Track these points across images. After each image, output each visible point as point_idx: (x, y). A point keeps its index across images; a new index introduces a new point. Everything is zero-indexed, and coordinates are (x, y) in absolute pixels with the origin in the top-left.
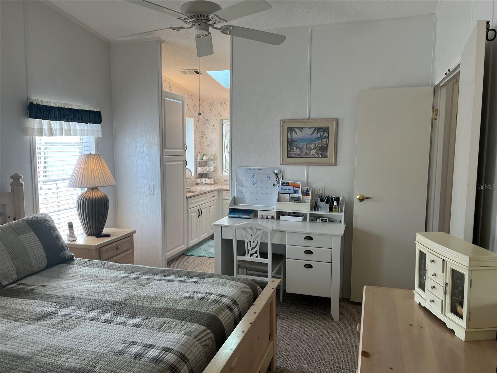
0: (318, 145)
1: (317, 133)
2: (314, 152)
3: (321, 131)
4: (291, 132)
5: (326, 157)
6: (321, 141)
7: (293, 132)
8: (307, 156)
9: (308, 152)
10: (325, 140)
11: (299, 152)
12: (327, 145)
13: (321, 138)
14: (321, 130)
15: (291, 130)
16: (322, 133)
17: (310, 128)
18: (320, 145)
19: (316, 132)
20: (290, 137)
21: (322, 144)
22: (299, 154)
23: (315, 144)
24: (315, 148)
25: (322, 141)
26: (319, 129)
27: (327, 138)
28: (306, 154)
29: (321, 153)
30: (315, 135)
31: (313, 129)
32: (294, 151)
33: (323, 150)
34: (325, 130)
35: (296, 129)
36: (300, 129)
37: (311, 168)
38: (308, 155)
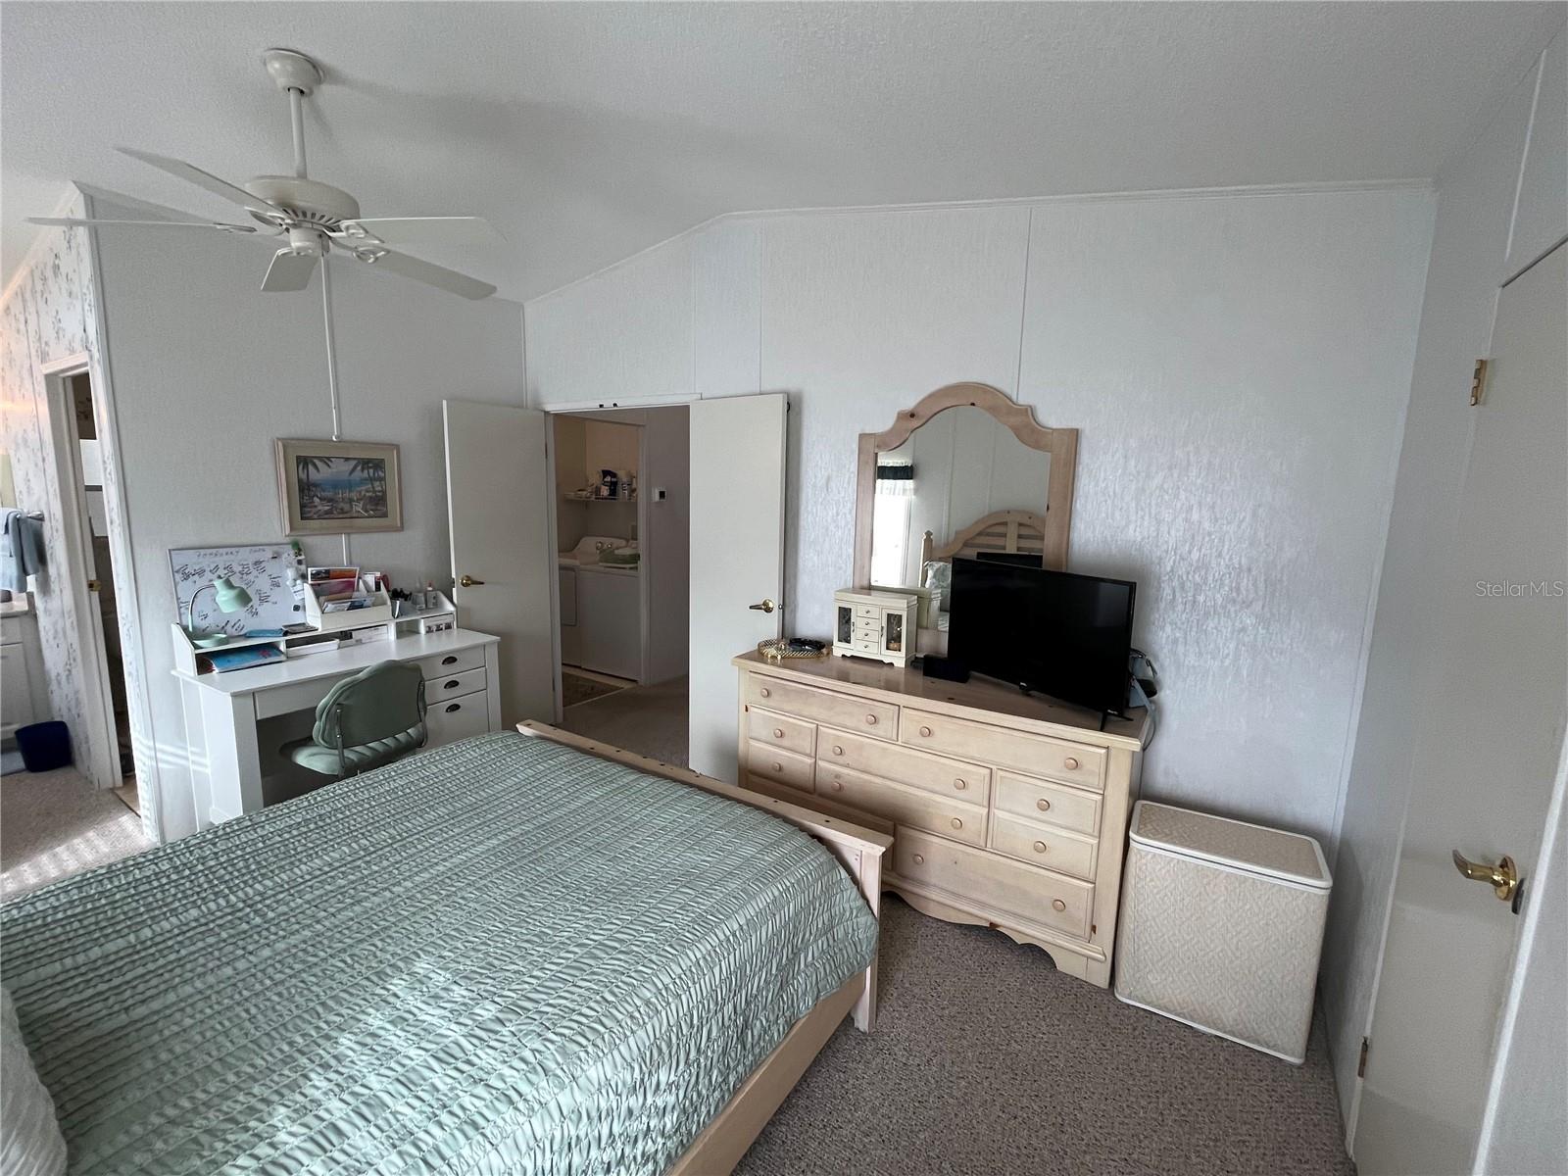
0: (367, 494)
1: (362, 471)
2: (358, 508)
3: (371, 468)
4: (306, 466)
5: (385, 515)
6: (370, 486)
7: (310, 467)
8: (345, 516)
9: (346, 507)
10: (378, 483)
11: (327, 508)
12: (384, 492)
13: (372, 480)
14: (370, 465)
15: (304, 462)
16: (371, 471)
17: (347, 459)
18: (370, 494)
19: (359, 468)
20: (303, 476)
21: (374, 491)
22: (327, 513)
23: (360, 492)
24: (361, 499)
25: (372, 484)
26: (365, 463)
27: (382, 479)
28: (342, 511)
29: (373, 507)
30: (358, 474)
31: (354, 463)
32: (316, 506)
33: (378, 504)
34: (378, 465)
35: (316, 461)
36: (327, 460)
37: (356, 538)
38: (346, 513)
